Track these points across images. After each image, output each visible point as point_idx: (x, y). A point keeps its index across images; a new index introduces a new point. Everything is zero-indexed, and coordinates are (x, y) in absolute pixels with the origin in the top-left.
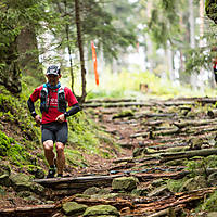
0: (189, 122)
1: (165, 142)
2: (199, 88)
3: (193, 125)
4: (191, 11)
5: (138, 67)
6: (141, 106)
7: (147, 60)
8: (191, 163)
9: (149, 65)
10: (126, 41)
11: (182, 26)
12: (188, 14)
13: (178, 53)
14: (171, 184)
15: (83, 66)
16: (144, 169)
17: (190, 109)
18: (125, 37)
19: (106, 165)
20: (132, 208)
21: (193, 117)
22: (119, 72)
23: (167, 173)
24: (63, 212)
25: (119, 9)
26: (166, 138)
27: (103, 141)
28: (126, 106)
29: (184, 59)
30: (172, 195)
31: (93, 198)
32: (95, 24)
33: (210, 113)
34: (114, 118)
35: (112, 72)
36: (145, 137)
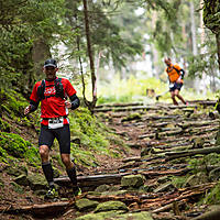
0: (192, 123)
1: (170, 142)
2: (201, 92)
3: (196, 126)
4: (193, 22)
5: (145, 73)
6: (148, 109)
7: (153, 67)
8: (194, 160)
9: (155, 71)
10: (133, 50)
11: (185, 36)
12: (190, 24)
13: (182, 60)
14: (175, 181)
15: (93, 74)
16: (150, 167)
17: (192, 112)
18: (132, 46)
19: (116, 164)
20: (140, 204)
21: (195, 119)
22: (128, 78)
23: (172, 170)
24: (77, 209)
25: (127, 21)
26: (171, 138)
27: (113, 142)
28: (134, 110)
29: (187, 65)
30: (176, 190)
31: (104, 195)
32: (104, 35)
33: (211, 115)
34: (123, 121)
35: (121, 78)
36: (151, 137)
